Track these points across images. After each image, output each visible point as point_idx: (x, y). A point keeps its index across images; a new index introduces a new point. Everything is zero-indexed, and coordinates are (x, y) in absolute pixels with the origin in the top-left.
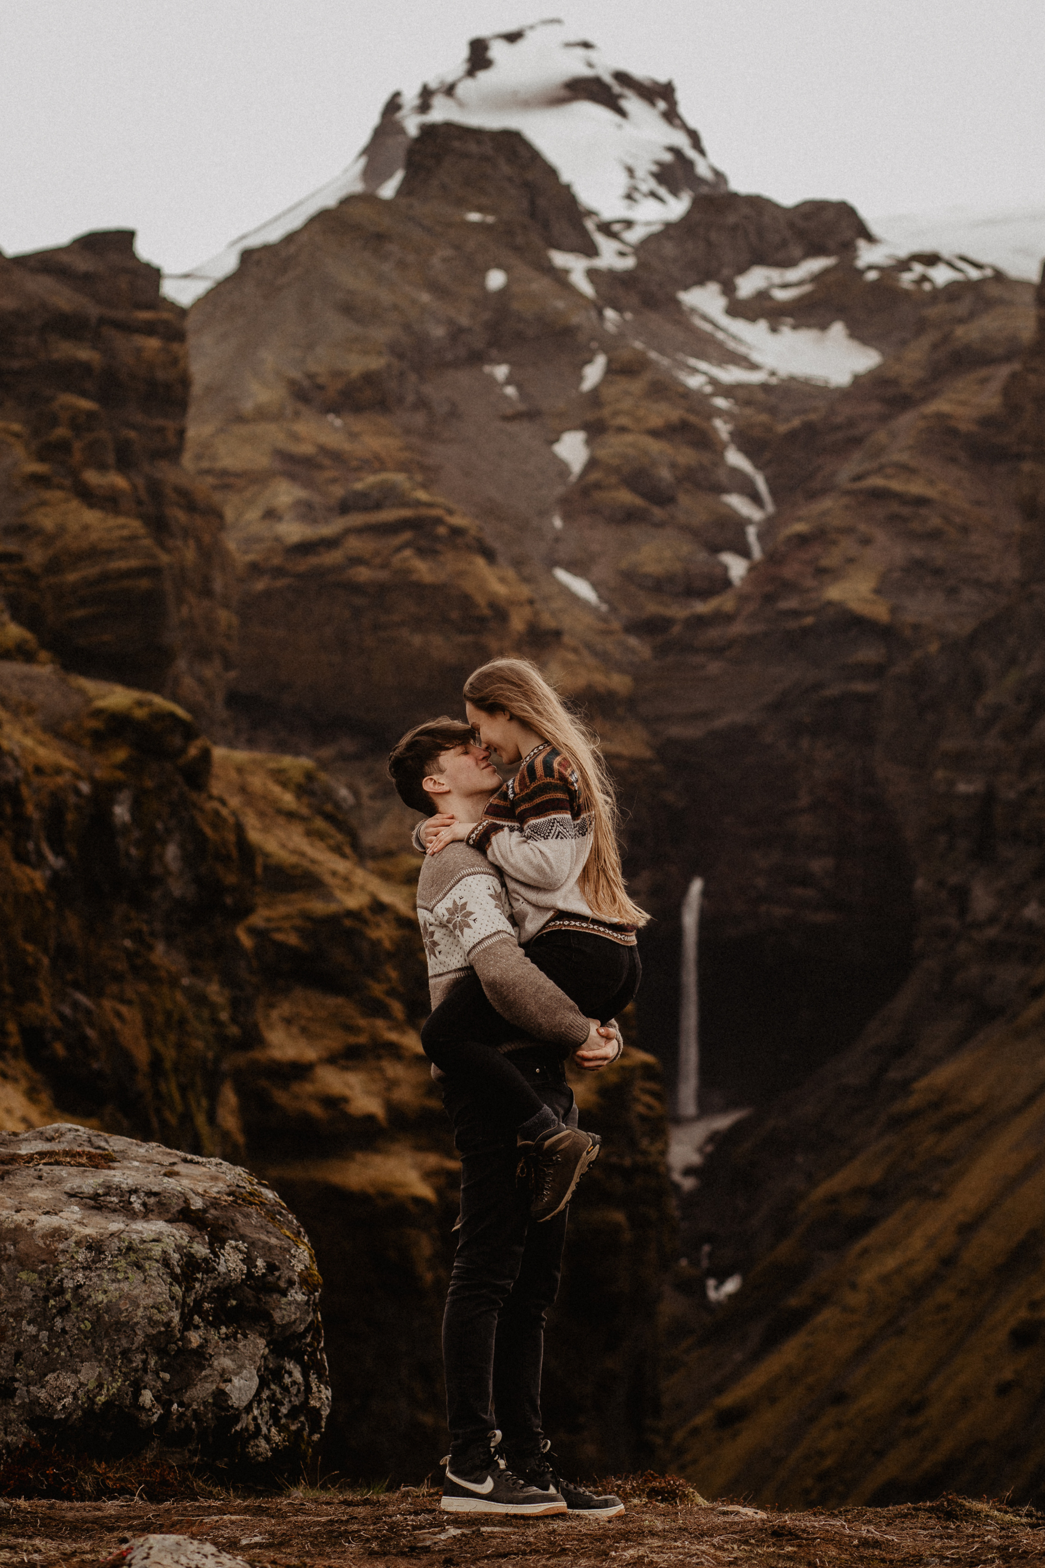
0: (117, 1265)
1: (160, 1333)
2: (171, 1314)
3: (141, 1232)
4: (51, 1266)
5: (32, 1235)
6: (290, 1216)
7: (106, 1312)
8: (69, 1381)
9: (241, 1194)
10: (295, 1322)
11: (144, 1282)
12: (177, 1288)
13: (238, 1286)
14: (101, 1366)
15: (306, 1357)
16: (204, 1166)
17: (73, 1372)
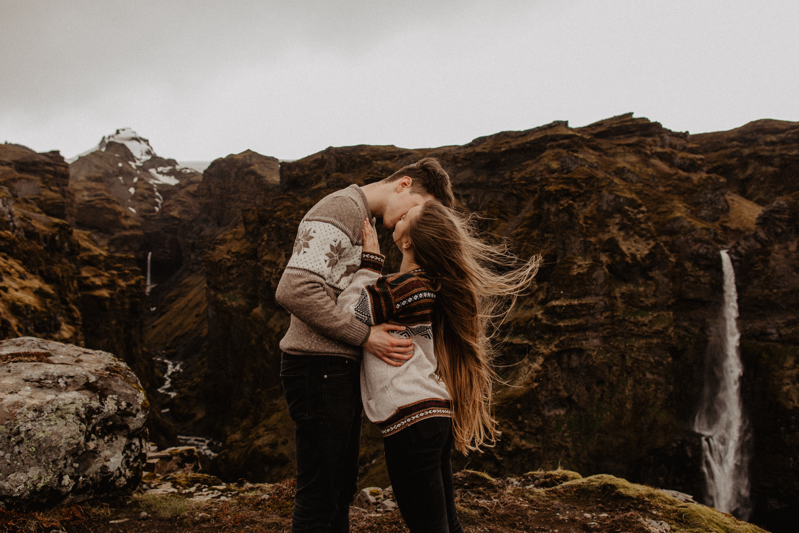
0: (51, 418)
1: (73, 448)
2: (80, 439)
3: (64, 400)
4: (13, 421)
6: (133, 374)
7: (44, 442)
8: (22, 477)
9: (112, 368)
10: (138, 425)
11: (66, 425)
12: (83, 425)
13: (113, 415)
14: (41, 469)
15: (141, 434)
17: (25, 472)
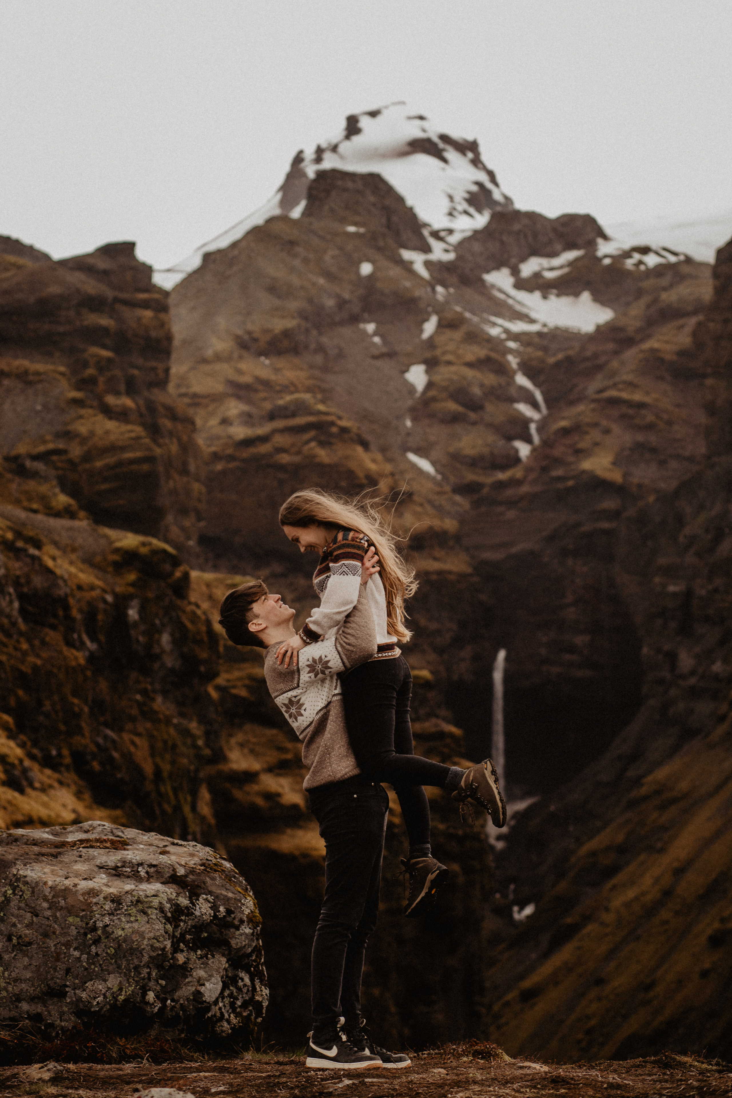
0: (130, 912)
1: (158, 955)
2: (166, 943)
3: (145, 891)
4: (88, 913)
5: (76, 893)
6: (241, 878)
7: (124, 942)
8: (101, 987)
9: (209, 865)
10: (245, 946)
11: (148, 922)
12: (169, 926)
13: (208, 924)
14: (121, 977)
15: (252, 969)
16: (185, 847)
17: (103, 981)
